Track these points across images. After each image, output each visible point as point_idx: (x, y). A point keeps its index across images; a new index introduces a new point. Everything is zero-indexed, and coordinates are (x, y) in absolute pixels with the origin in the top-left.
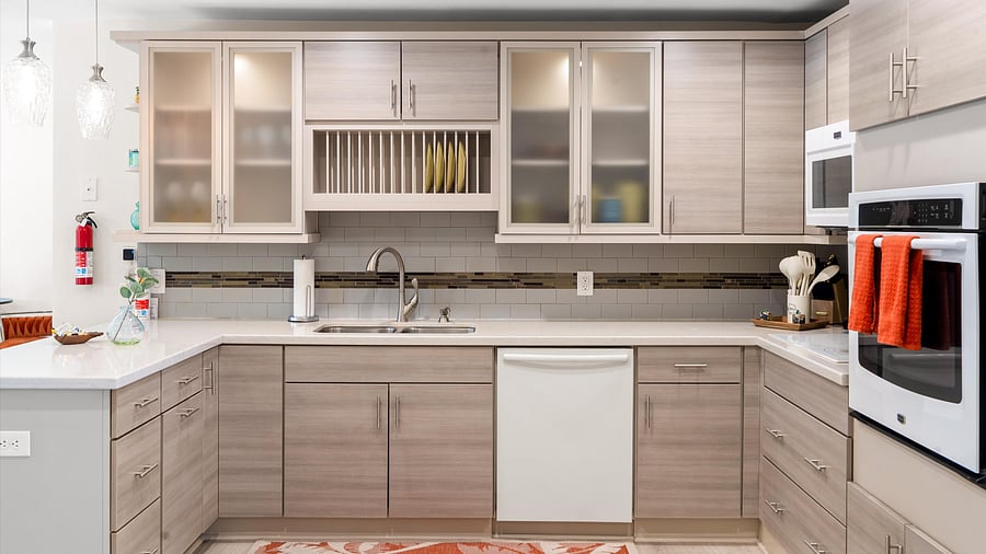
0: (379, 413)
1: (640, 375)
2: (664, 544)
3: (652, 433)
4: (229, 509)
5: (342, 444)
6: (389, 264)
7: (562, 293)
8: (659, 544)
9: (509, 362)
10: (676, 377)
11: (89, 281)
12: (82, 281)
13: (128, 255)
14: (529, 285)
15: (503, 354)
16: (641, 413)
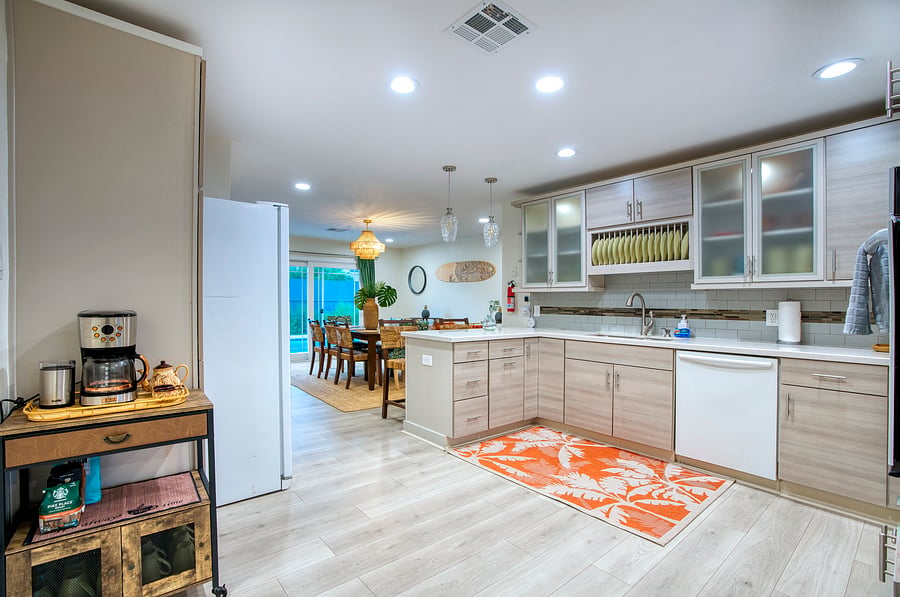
0: (608, 379)
1: (782, 378)
2: (800, 503)
3: (793, 420)
4: (542, 414)
5: (591, 393)
6: (637, 304)
7: (754, 324)
8: (796, 502)
9: (683, 359)
10: (817, 384)
11: (512, 310)
12: (509, 310)
13: (526, 299)
14: (728, 318)
15: (680, 354)
16: (783, 406)
